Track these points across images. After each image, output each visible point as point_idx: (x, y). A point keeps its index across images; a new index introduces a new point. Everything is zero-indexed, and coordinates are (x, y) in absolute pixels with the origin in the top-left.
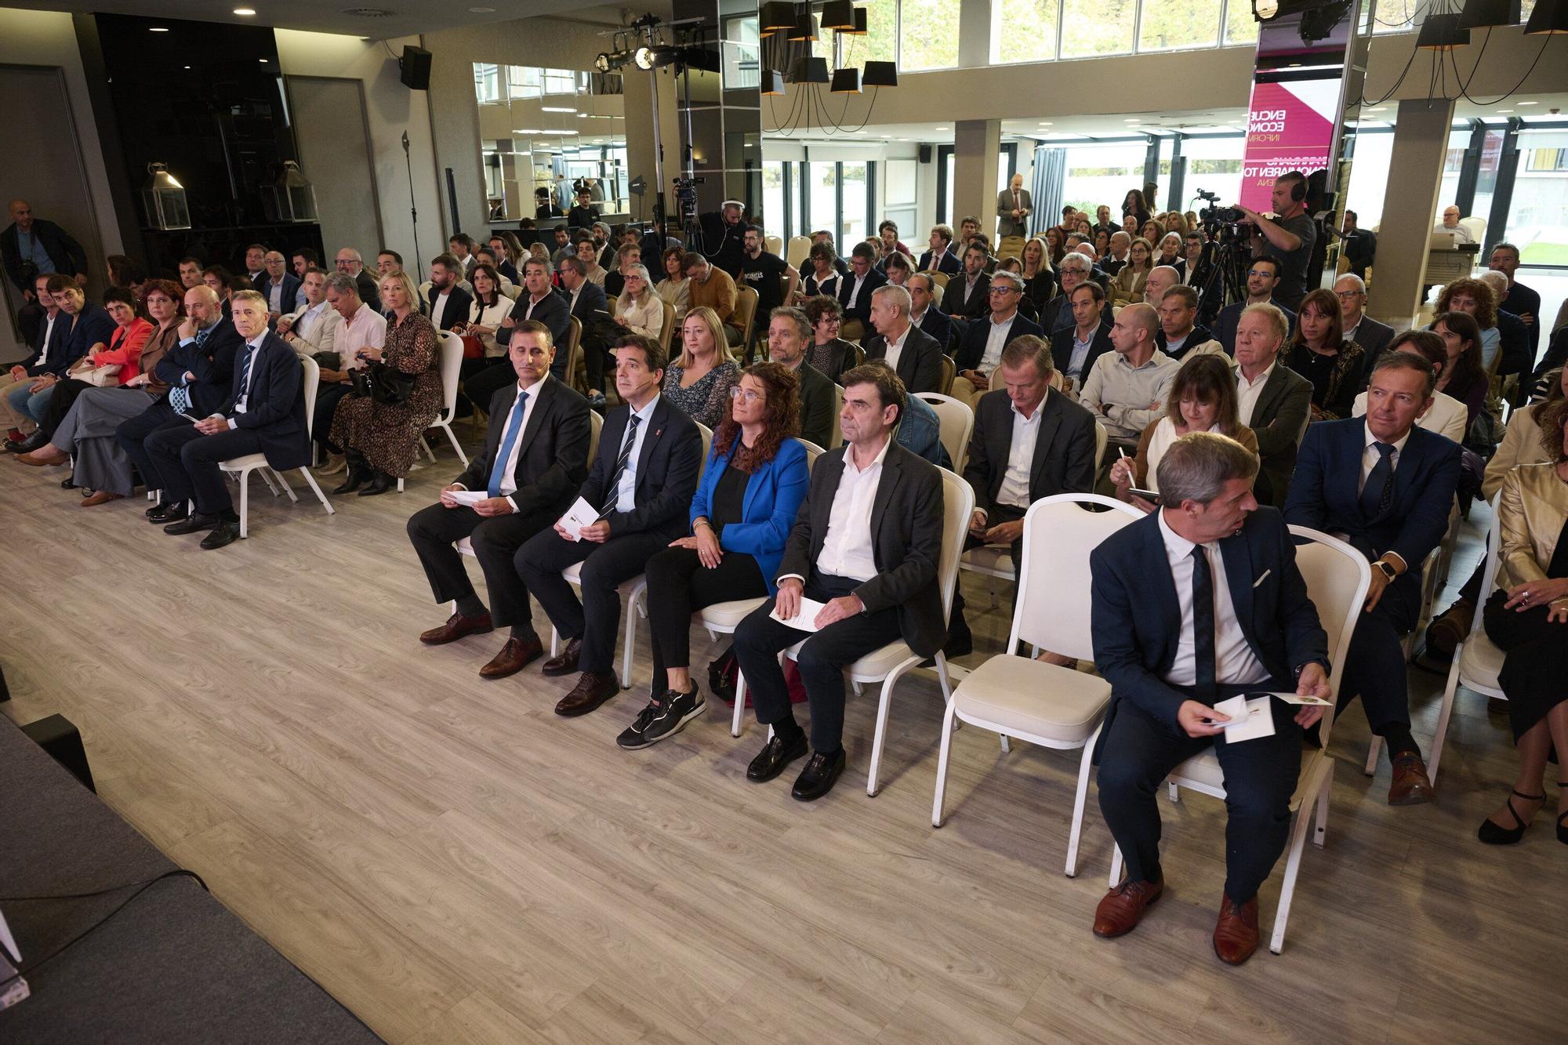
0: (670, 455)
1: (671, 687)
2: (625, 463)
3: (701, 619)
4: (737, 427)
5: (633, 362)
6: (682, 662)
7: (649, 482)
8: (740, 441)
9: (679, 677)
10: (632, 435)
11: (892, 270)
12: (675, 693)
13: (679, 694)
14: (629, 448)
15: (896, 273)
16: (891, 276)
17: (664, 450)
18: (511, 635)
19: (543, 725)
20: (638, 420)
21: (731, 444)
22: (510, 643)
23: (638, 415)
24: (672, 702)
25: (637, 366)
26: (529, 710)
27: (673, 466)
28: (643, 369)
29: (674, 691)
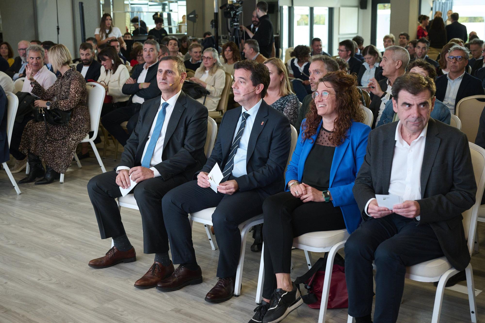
0: (271, 139)
1: (279, 286)
2: (238, 144)
3: (298, 242)
4: (319, 118)
5: (242, 80)
6: (286, 270)
7: (257, 156)
8: (322, 127)
9: (285, 280)
10: (243, 125)
11: (368, 56)
12: (282, 291)
13: (285, 292)
14: (241, 133)
15: (370, 58)
16: (367, 60)
17: (267, 134)
18: (155, 261)
19: (184, 317)
20: (247, 116)
21: (316, 129)
22: (155, 265)
23: (247, 112)
24: (281, 297)
25: (244, 82)
26: (173, 308)
27: (273, 146)
28: (249, 83)
29: (281, 289)
